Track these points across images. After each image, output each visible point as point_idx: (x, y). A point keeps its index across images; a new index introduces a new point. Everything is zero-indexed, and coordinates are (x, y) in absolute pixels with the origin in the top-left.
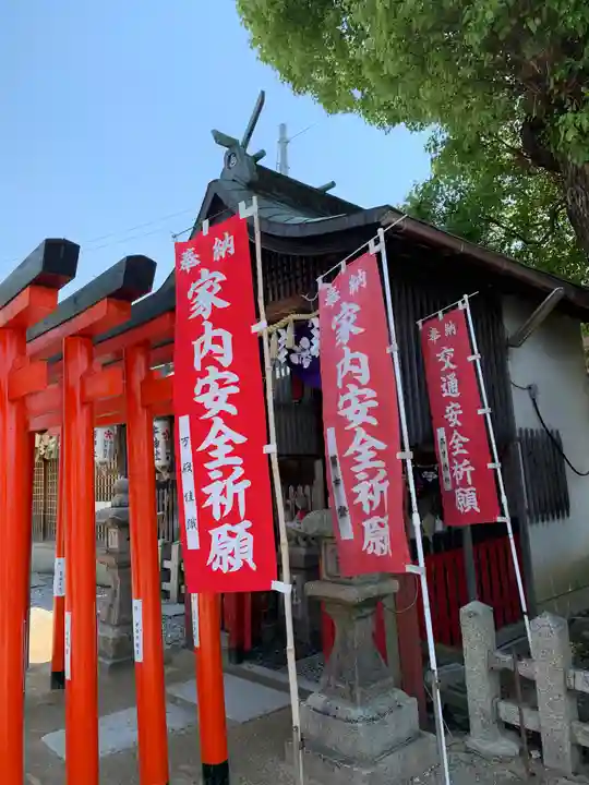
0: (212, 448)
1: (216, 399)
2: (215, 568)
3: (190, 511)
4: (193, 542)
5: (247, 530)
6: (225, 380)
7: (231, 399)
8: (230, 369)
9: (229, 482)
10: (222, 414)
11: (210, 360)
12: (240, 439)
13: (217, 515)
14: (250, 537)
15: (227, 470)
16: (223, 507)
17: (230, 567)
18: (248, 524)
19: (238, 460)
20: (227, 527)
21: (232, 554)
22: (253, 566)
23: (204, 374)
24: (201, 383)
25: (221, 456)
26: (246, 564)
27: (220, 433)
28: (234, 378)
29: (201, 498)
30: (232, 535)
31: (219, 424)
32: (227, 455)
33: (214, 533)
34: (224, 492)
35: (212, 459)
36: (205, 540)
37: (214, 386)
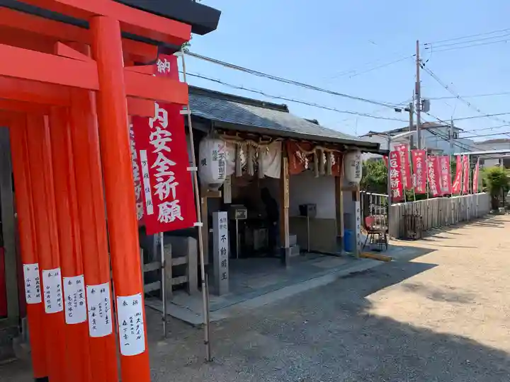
0: (158, 167)
1: (160, 143)
2: (161, 221)
3: (148, 197)
4: (150, 211)
5: (178, 204)
6: (164, 134)
7: (167, 144)
8: (167, 129)
9: (166, 183)
10: (163, 151)
11: (157, 123)
12: (173, 163)
13: (161, 198)
14: (179, 207)
15: (166, 178)
16: (164, 194)
17: (169, 220)
18: (178, 201)
19: (172, 173)
20: (167, 203)
21: (170, 215)
22: (182, 219)
23: (154, 130)
24: (153, 134)
25: (162, 171)
26: (177, 218)
27: (162, 160)
28: (169, 134)
29: (154, 190)
30: (169, 206)
31: (161, 156)
32: (165, 171)
33: (160, 206)
34: (165, 188)
35: (158, 172)
36: (156, 210)
37: (159, 137)
